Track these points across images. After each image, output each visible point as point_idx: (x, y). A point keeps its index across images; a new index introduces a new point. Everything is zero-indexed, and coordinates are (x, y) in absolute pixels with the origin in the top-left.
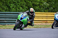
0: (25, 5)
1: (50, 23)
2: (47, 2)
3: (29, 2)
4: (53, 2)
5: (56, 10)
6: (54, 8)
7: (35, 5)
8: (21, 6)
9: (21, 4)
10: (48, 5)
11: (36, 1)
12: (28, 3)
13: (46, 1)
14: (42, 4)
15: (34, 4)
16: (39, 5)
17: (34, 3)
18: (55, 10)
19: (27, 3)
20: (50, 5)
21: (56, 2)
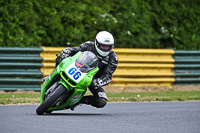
0: (34, 22)
1: (123, 85)
2: (111, 12)
3: (48, 10)
4: (133, 11)
5: (141, 40)
6: (136, 34)
7: (70, 24)
8: (21, 26)
9: (21, 20)
10: (116, 21)
11: (73, 10)
12: (48, 15)
13: (110, 9)
14: (93, 19)
15: (68, 18)
16: (84, 22)
17: (68, 14)
18: (138, 41)
19: (43, 15)
20: (122, 21)
21: (141, 13)
